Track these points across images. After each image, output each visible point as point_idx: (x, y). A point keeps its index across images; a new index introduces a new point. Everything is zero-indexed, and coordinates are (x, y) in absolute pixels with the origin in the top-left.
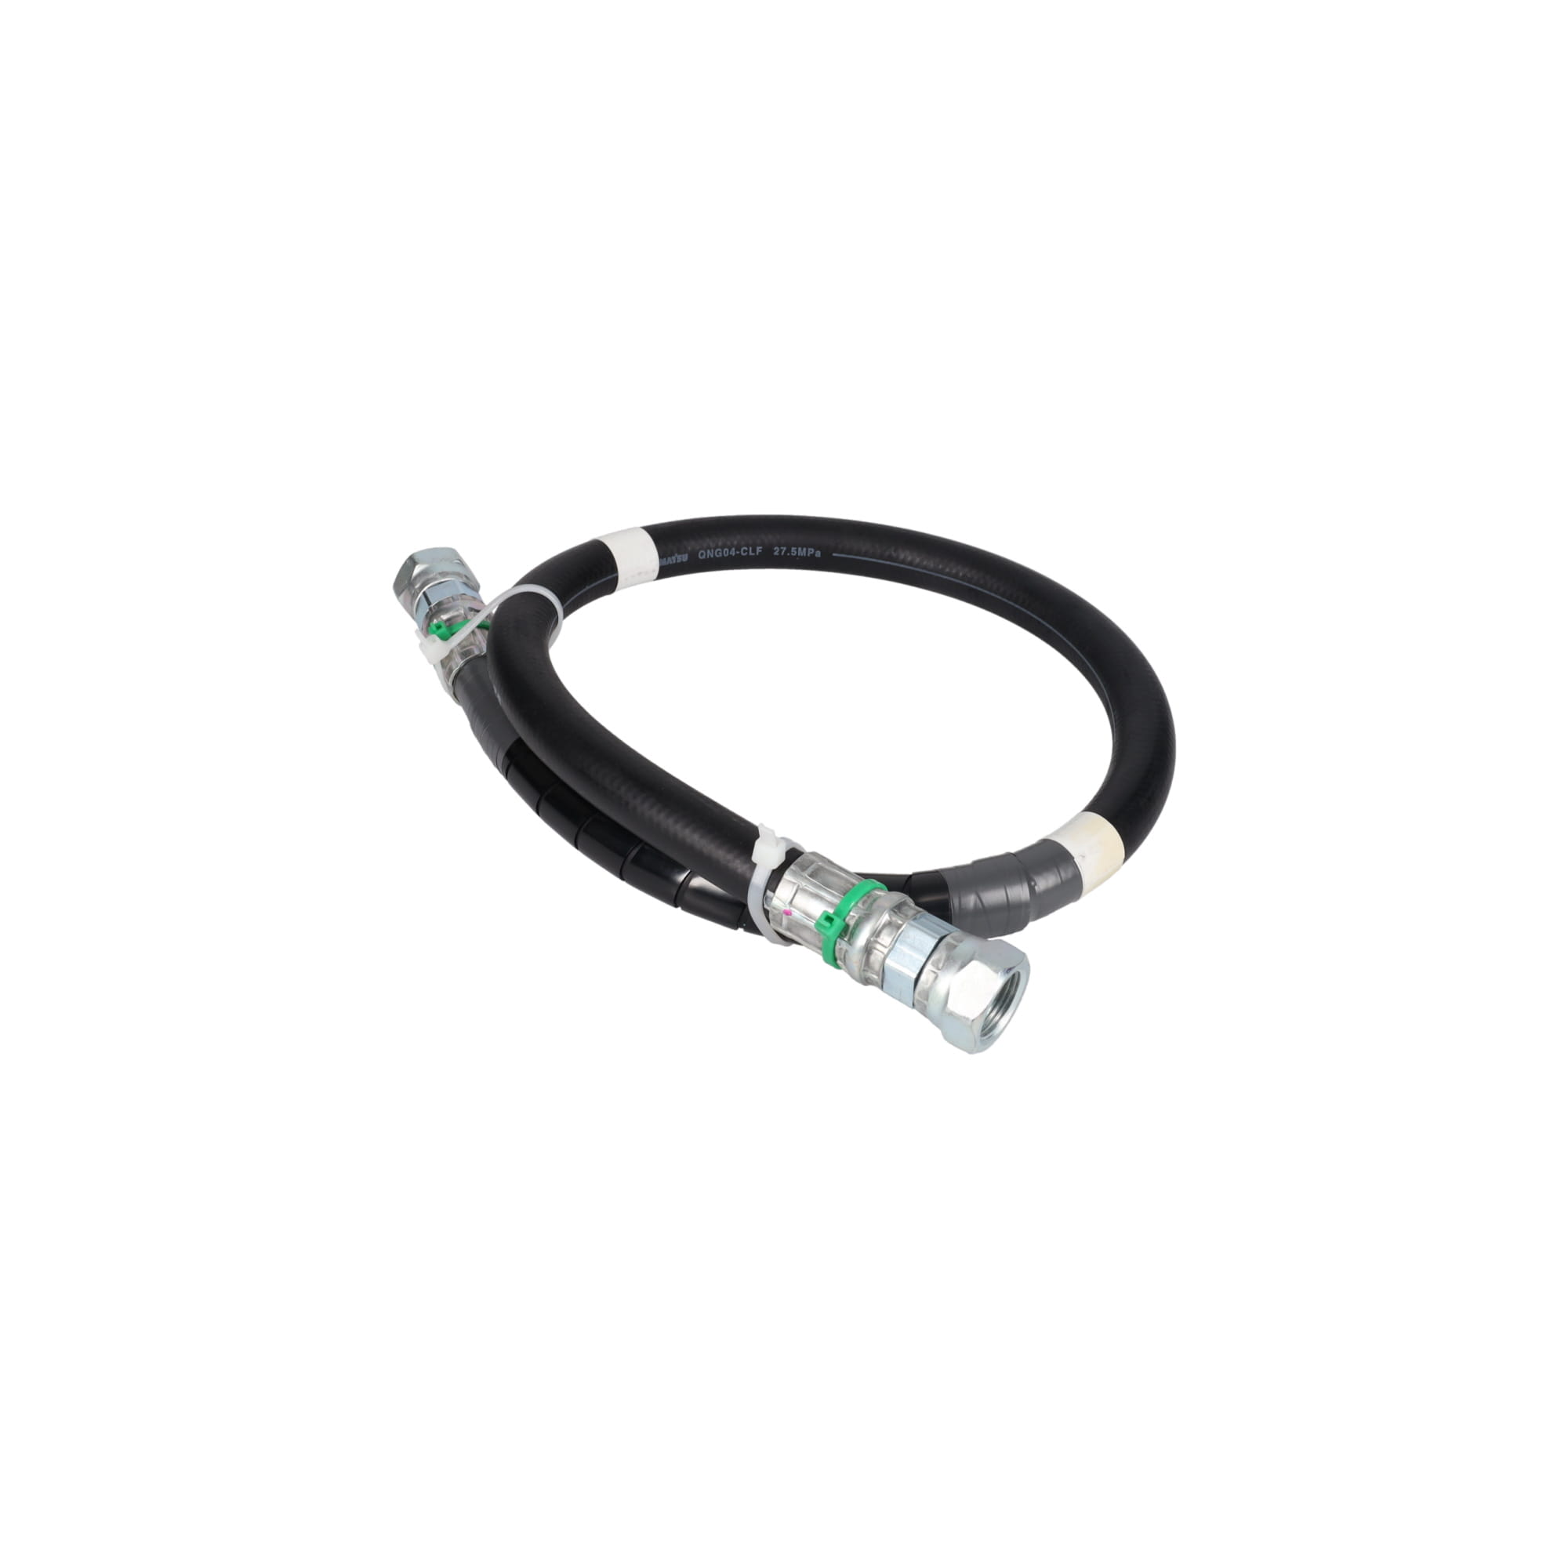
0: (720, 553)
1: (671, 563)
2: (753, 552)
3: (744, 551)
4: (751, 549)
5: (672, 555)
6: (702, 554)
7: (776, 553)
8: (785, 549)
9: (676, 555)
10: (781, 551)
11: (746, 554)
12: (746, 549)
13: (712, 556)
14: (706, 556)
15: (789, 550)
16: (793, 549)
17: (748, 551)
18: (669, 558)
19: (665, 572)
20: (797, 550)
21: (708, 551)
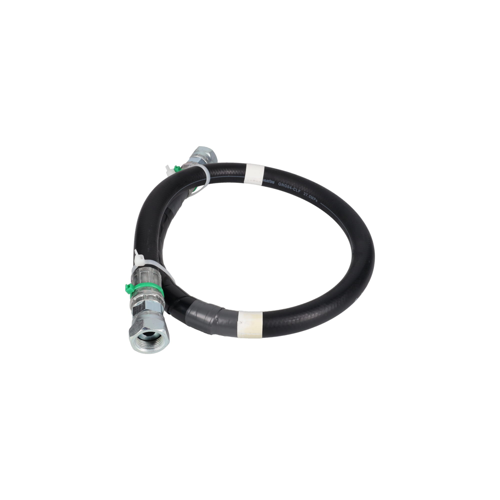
0: (286, 186)
1: (268, 182)
2: (297, 191)
3: (294, 189)
4: (297, 189)
5: (268, 179)
6: (280, 184)
7: (304, 195)
8: (307, 194)
9: (270, 180)
10: (306, 194)
11: (295, 190)
12: (295, 189)
13: (283, 186)
14: (281, 185)
15: (308, 195)
16: (310, 195)
17: (296, 190)
18: (267, 180)
19: (264, 184)
20: (311, 197)
21: (282, 184)
